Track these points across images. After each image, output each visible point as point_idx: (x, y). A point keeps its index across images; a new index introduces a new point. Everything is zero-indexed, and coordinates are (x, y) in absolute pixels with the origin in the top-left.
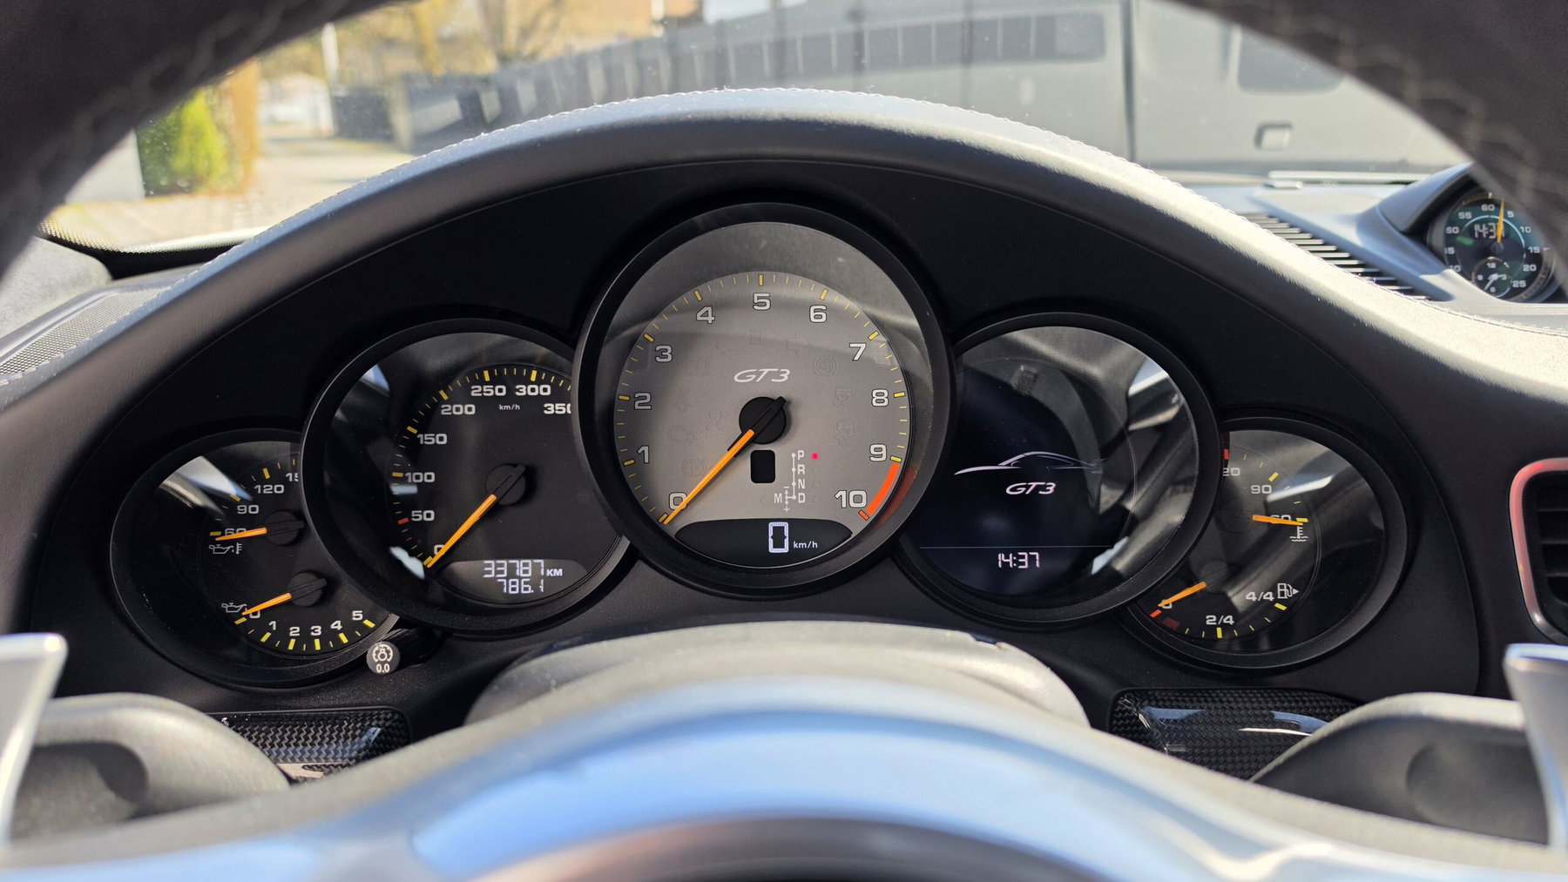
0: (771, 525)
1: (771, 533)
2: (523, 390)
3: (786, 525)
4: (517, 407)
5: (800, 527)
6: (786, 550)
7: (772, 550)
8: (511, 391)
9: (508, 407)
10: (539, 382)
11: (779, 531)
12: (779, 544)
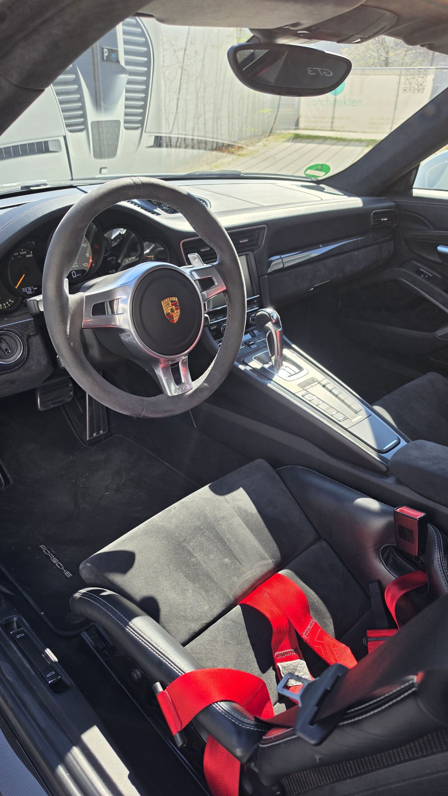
0: (72, 272)
1: (72, 274)
2: (21, 253)
3: (75, 272)
4: (21, 257)
5: (77, 272)
6: (76, 276)
7: (73, 277)
8: (19, 254)
9: (19, 257)
10: (24, 251)
11: (74, 273)
12: (74, 276)
